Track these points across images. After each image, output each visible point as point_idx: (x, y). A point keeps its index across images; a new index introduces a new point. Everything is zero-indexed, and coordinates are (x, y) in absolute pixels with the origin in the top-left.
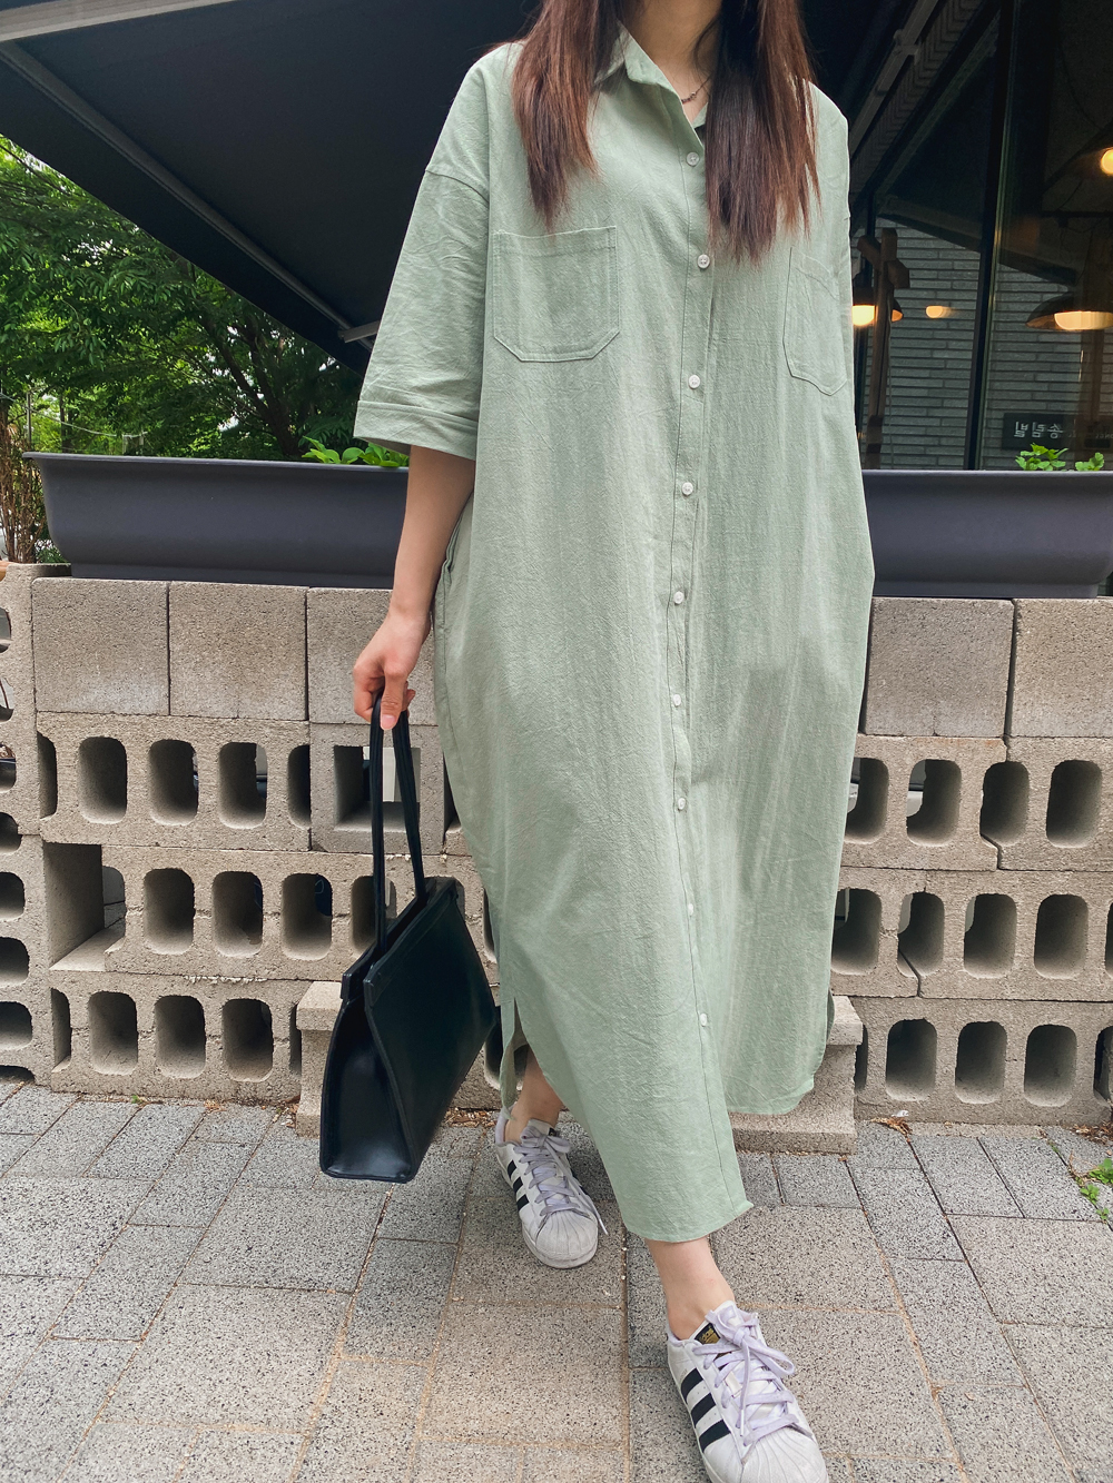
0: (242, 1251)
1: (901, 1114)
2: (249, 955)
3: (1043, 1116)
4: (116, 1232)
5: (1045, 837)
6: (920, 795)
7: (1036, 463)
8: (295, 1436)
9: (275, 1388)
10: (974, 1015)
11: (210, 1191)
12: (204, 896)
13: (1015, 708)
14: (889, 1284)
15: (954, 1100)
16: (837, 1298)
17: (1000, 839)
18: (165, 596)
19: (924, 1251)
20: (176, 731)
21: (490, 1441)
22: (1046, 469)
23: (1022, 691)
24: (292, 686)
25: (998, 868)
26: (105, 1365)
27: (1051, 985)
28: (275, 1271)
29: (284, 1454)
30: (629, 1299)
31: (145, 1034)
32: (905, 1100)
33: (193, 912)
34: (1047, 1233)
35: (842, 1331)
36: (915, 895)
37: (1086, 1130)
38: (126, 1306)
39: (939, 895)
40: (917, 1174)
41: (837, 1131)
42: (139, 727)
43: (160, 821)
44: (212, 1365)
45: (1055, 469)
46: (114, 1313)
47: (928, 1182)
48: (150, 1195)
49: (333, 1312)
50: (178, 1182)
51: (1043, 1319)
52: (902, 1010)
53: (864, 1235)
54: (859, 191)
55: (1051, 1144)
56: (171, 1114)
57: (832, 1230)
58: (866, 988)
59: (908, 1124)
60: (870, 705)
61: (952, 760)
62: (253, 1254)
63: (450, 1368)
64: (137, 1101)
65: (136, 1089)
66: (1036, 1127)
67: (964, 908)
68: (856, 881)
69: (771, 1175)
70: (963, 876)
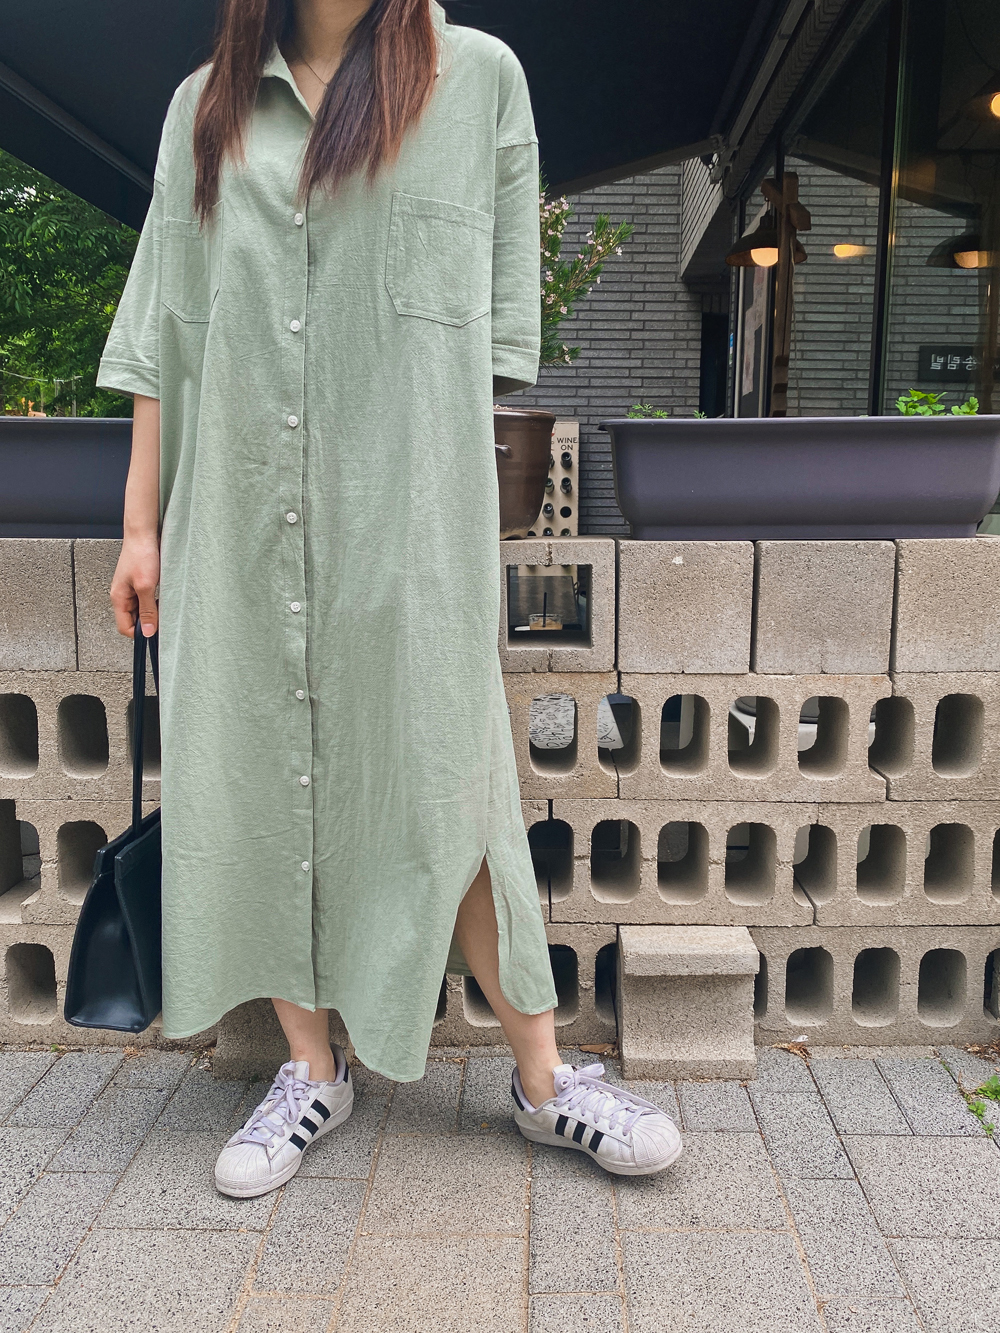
0: (156, 1194)
1: (801, 1039)
3: (936, 1036)
4: (33, 1179)
5: (931, 769)
6: (814, 728)
7: (915, 407)
9: (184, 1327)
10: (869, 941)
11: (127, 1137)
13: (898, 644)
14: (781, 1204)
15: (851, 1024)
16: (731, 1219)
17: (888, 771)
18: (70, 554)
19: (817, 1171)
20: (85, 686)
22: (926, 414)
23: (905, 628)
26: (20, 1311)
27: (941, 910)
28: (188, 1213)
30: (532, 1227)
32: (805, 1026)
34: (935, 1150)
35: (735, 1251)
36: (811, 827)
37: (977, 1048)
38: (40, 1252)
39: (831, 827)
40: (815, 1097)
41: (738, 1058)
42: (48, 683)
43: (72, 775)
44: (123, 1307)
45: (935, 413)
46: (29, 1259)
47: (825, 1104)
48: (67, 1142)
49: (244, 1250)
50: (96, 1128)
51: (926, 1232)
52: (800, 939)
53: (760, 1158)
54: (768, 132)
55: (943, 1063)
56: (90, 1061)
57: (731, 1154)
58: (764, 918)
59: (808, 1049)
60: (760, 646)
61: (841, 696)
62: (168, 1197)
63: (356, 1301)
64: (57, 1050)
65: (56, 1038)
66: (930, 1047)
67: (856, 839)
68: (751, 815)
69: (674, 1102)
70: (854, 807)
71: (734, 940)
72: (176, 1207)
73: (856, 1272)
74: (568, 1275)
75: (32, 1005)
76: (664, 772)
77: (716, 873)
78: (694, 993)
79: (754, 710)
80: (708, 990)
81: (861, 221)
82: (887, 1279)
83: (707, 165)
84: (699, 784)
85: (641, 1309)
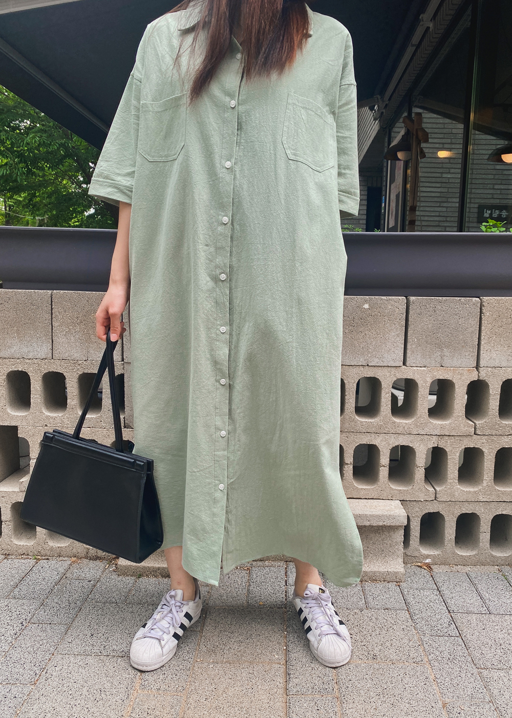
0: (88, 636)
1: (428, 561)
3: (499, 561)
4: (23, 627)
5: (498, 418)
6: (435, 397)
7: (491, 228)
9: (104, 708)
10: (464, 509)
11: (73, 605)
13: (482, 352)
14: (421, 649)
15: (454, 553)
16: (394, 657)
17: (475, 419)
18: (50, 298)
19: (439, 632)
20: (56, 367)
22: (496, 232)
23: (485, 343)
25: (475, 434)
26: (15, 697)
27: (503, 493)
28: (105, 647)
30: (287, 659)
32: (429, 554)
34: (502, 622)
35: (397, 674)
36: (433, 448)
38: (27, 666)
39: (445, 448)
40: (435, 592)
41: (395, 570)
42: (37, 365)
43: (48, 413)
44: (71, 697)
45: (500, 232)
46: (21, 670)
47: (442, 596)
48: (41, 607)
50: (56, 600)
51: (499, 666)
52: (428, 507)
53: (408, 624)
54: (404, 94)
55: (504, 576)
56: (53, 565)
57: (393, 622)
58: (409, 496)
59: (431, 566)
60: (408, 352)
61: (451, 379)
62: (94, 638)
63: (195, 697)
64: (35, 558)
65: (35, 552)
66: (496, 567)
67: (458, 455)
68: (403, 441)
69: (361, 593)
70: (457, 438)
71: (393, 507)
72: (99, 643)
73: (463, 687)
74: (308, 685)
75: (23, 534)
76: (357, 417)
77: (384, 472)
78: (372, 535)
79: (404, 389)
80: (379, 533)
81: (449, 141)
82: (479, 691)
83: (372, 111)
84: (375, 424)
85: (348, 705)
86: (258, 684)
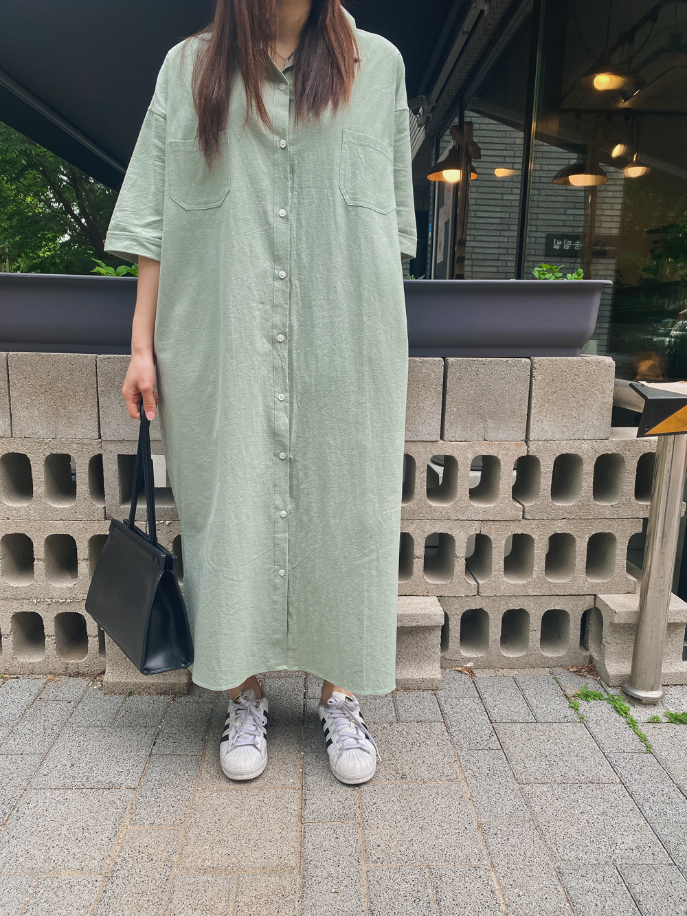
0: (68, 767)
1: (469, 665)
2: (70, 585)
3: (551, 662)
5: (550, 500)
6: (479, 474)
7: (544, 274)
8: (98, 876)
9: (87, 848)
10: (511, 605)
11: (49, 732)
12: (39, 550)
13: (532, 423)
14: (456, 766)
15: (499, 655)
16: (426, 775)
17: (524, 501)
18: (6, 362)
19: (478, 745)
20: (17, 447)
21: (217, 872)
22: (551, 279)
23: (536, 413)
24: (89, 417)
27: (555, 586)
28: (88, 778)
29: (91, 888)
30: (304, 783)
31: (6, 636)
32: (472, 656)
33: (33, 560)
34: (549, 731)
35: (428, 794)
36: (476, 535)
37: (575, 669)
39: (489, 535)
40: (477, 700)
41: (431, 677)
43: (9, 504)
44: (47, 837)
45: (556, 278)
47: (484, 704)
48: (10, 735)
49: (124, 800)
50: (28, 727)
51: (543, 780)
52: (469, 604)
53: (444, 738)
54: (454, 94)
55: (555, 678)
56: (24, 685)
57: (425, 736)
58: (447, 591)
59: (474, 671)
60: (446, 423)
61: (496, 455)
62: (75, 768)
63: (195, 830)
64: (2, 678)
65: (2, 670)
66: (547, 669)
67: (504, 542)
68: (440, 528)
69: (392, 704)
70: (503, 523)
71: (429, 605)
72: (80, 775)
73: (501, 805)
74: (327, 811)
77: (418, 564)
78: (404, 638)
79: (443, 463)
80: (413, 635)
81: (511, 153)
82: (519, 809)
83: (416, 115)
84: (408, 509)
85: (371, 831)
86: (269, 812)
